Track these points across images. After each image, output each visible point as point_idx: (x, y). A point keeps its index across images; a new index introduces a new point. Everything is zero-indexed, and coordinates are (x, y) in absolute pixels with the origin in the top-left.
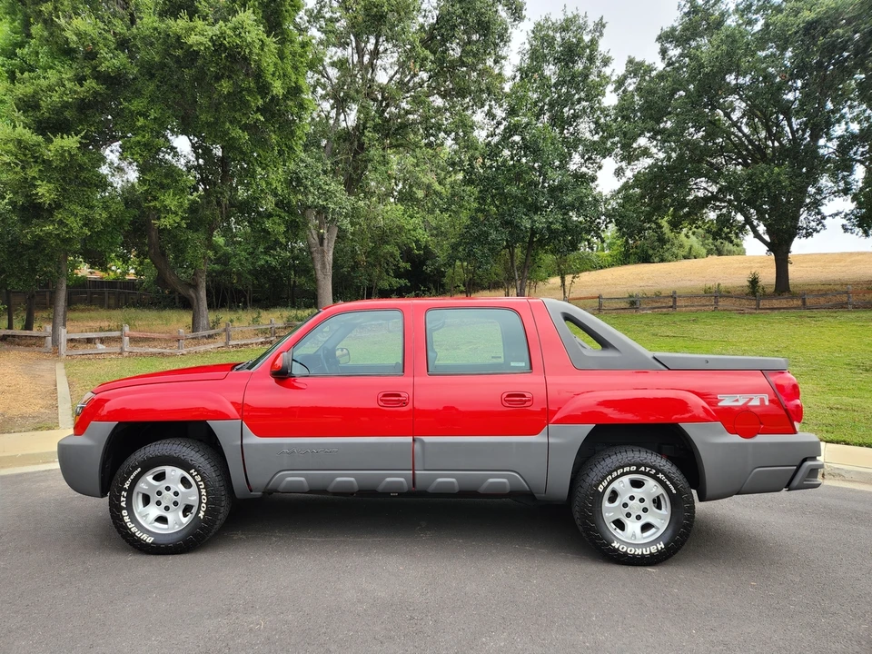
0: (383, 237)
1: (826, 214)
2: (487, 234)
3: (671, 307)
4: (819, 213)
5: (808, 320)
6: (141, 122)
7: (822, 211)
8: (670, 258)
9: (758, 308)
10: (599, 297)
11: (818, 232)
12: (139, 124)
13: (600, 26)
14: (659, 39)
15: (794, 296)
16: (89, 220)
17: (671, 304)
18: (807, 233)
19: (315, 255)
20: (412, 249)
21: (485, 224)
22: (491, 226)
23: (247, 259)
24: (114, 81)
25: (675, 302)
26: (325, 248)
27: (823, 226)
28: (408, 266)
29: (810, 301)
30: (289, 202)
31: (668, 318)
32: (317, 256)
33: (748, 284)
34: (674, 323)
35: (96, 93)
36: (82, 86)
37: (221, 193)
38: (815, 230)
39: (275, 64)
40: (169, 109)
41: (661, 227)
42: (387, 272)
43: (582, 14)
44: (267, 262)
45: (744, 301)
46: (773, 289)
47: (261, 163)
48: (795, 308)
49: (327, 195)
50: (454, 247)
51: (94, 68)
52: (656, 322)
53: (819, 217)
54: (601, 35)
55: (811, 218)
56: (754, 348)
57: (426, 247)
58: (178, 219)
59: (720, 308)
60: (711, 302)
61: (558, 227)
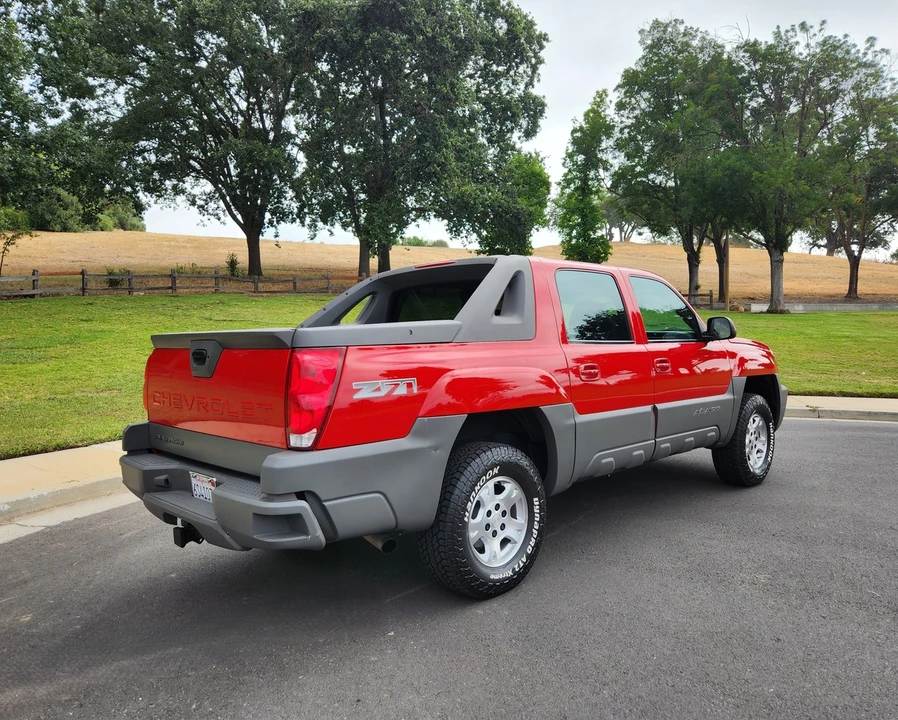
3: (170, 288)
8: (75, 227)
9: (256, 291)
10: (82, 273)
17: (170, 285)
25: (174, 282)
29: (299, 284)
33: (227, 265)
59: (221, 290)
60: (212, 283)
61: (31, 171)
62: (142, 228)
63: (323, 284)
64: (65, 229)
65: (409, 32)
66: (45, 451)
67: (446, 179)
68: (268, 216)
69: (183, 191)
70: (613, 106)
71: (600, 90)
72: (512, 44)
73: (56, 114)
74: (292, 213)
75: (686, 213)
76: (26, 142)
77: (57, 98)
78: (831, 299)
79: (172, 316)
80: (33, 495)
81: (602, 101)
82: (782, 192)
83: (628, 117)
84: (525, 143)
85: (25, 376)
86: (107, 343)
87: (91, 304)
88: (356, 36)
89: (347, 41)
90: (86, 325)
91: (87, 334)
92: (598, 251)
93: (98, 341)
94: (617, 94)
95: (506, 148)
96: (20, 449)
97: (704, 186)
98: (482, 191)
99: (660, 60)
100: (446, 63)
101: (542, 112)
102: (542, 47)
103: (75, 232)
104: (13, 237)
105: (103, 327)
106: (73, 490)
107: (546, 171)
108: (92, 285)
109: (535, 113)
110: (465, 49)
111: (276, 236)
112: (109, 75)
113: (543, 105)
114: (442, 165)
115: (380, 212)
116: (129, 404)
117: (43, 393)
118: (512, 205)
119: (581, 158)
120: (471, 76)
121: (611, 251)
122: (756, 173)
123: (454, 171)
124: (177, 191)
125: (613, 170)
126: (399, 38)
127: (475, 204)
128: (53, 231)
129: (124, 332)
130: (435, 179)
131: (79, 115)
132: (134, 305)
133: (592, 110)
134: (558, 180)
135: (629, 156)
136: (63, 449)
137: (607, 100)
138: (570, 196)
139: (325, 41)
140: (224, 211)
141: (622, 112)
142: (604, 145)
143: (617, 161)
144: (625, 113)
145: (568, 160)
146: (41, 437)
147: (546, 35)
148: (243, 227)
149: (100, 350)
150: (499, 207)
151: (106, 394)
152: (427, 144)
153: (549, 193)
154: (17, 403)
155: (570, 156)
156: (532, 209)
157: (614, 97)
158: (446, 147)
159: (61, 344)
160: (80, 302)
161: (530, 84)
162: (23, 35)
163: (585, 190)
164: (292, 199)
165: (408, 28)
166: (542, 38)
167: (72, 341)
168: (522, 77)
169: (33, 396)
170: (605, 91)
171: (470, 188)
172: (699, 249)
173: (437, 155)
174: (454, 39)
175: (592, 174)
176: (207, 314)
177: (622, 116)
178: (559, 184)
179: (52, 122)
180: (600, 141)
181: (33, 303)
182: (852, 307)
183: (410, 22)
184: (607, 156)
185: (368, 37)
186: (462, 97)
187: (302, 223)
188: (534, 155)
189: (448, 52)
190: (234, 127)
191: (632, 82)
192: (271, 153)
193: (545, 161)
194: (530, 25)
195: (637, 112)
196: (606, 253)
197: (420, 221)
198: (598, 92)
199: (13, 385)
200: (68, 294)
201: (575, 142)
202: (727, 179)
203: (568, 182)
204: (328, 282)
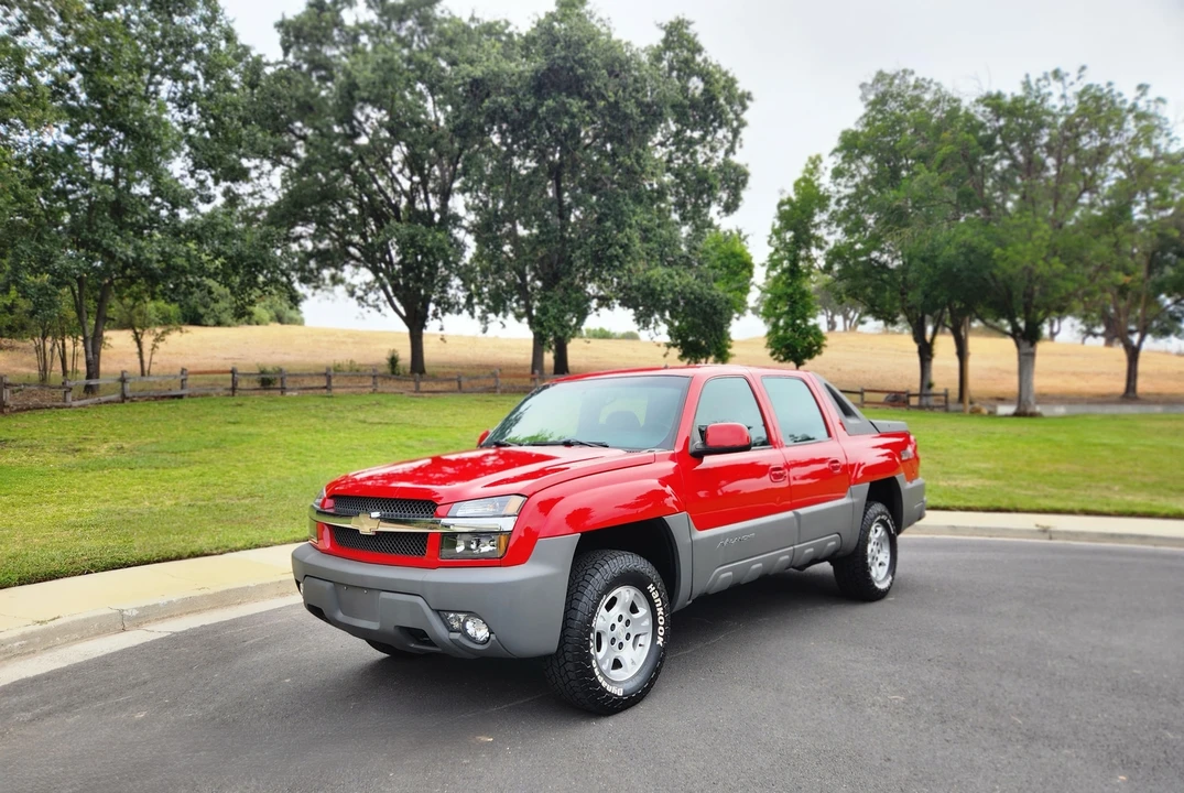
3: (325, 388)
9: (417, 390)
10: (233, 372)
17: (325, 384)
25: (329, 381)
29: (464, 383)
33: (387, 362)
34: (360, 407)
46: (409, 370)
48: (453, 392)
59: (379, 390)
60: (369, 382)
61: (180, 261)
62: (300, 322)
63: (491, 383)
64: (219, 324)
65: (588, 97)
66: (179, 558)
67: (629, 262)
68: (432, 307)
69: (342, 281)
70: (829, 173)
71: (813, 155)
72: (708, 106)
73: (208, 199)
74: (458, 303)
75: (915, 297)
76: (177, 232)
77: (210, 182)
78: (1103, 399)
79: (325, 419)
80: (162, 601)
81: (816, 167)
82: (1031, 272)
83: (846, 186)
84: (725, 219)
85: (167, 481)
86: (252, 448)
87: (240, 405)
88: (529, 105)
89: (519, 110)
90: (232, 428)
91: (234, 438)
92: (810, 343)
93: (245, 445)
94: (833, 159)
95: (701, 226)
96: (154, 555)
97: (935, 266)
98: (670, 276)
99: (884, 119)
100: (630, 131)
101: (744, 183)
102: (745, 108)
103: (229, 326)
104: (163, 333)
105: (251, 430)
106: (202, 597)
107: (749, 251)
108: (243, 384)
109: (737, 183)
110: (653, 116)
111: (441, 329)
112: (263, 154)
113: (746, 175)
114: (625, 247)
115: (555, 302)
116: (270, 512)
117: (184, 499)
118: (706, 291)
119: (789, 235)
120: (662, 144)
121: (825, 342)
122: (998, 251)
123: (638, 253)
124: (336, 280)
125: (827, 248)
126: (575, 105)
127: (662, 291)
128: (206, 326)
129: (273, 435)
130: (617, 263)
131: (232, 200)
132: (283, 406)
133: (804, 179)
134: (763, 261)
135: (848, 232)
136: (197, 556)
137: (822, 167)
138: (776, 280)
139: (495, 112)
140: (385, 302)
141: (839, 180)
142: (817, 219)
143: (834, 236)
144: (842, 181)
145: (775, 238)
146: (177, 543)
147: (749, 93)
148: (405, 319)
149: (246, 454)
150: (691, 293)
151: (247, 501)
152: (608, 224)
153: (751, 276)
154: (157, 509)
155: (776, 232)
156: (730, 295)
157: (830, 163)
158: (630, 226)
159: (206, 448)
160: (229, 403)
161: (731, 150)
162: (173, 116)
163: (794, 272)
164: (458, 288)
165: (587, 93)
166: (744, 99)
167: (218, 445)
168: (722, 143)
169: (173, 502)
170: (819, 158)
171: (659, 272)
172: (932, 339)
173: (620, 236)
174: (639, 104)
175: (803, 253)
176: (362, 416)
177: (839, 184)
178: (763, 265)
179: (205, 208)
180: (811, 215)
181: (180, 403)
182: (1129, 409)
183: (589, 86)
184: (822, 232)
185: (542, 105)
186: (649, 169)
187: (472, 314)
188: (735, 232)
189: (633, 119)
190: (396, 208)
191: (851, 146)
192: (434, 237)
193: (749, 239)
194: (731, 82)
195: (858, 179)
196: (820, 346)
197: (604, 310)
198: (810, 159)
199: (154, 491)
200: (218, 394)
201: (782, 216)
202: (962, 258)
203: (773, 264)
204: (497, 381)
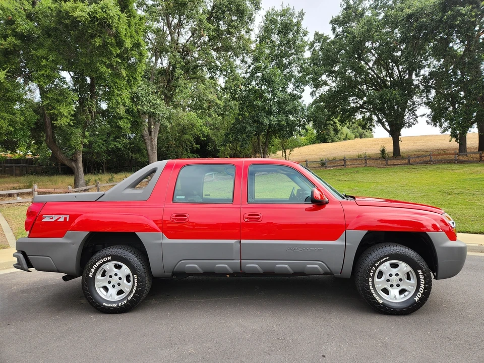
0: (183, 130)
1: (418, 115)
2: (245, 128)
3: (343, 165)
4: (415, 115)
5: (414, 170)
6: (44, 62)
7: (416, 114)
8: (337, 140)
9: (387, 164)
10: (306, 161)
11: (415, 124)
12: (43, 64)
13: (302, 14)
14: (331, 22)
15: (403, 158)
16: (13, 122)
18: (409, 125)
19: (147, 141)
20: (200, 137)
21: (244, 122)
22: (247, 123)
23: (103, 144)
24: (26, 38)
25: (345, 163)
26: (153, 137)
27: (417, 121)
28: (198, 146)
29: (412, 160)
30: (133, 110)
31: (343, 171)
32: (148, 142)
33: (380, 152)
34: (347, 174)
35: (15, 45)
36: (5, 40)
37: (92, 105)
38: (413, 124)
39: (126, 30)
40: (60, 55)
41: (335, 123)
42: (186, 150)
43: (292, 8)
44: (115, 145)
45: (379, 161)
46: (392, 155)
47: (118, 87)
48: (405, 164)
49: (155, 106)
50: (227, 135)
51: (13, 30)
52: (337, 174)
53: (415, 117)
54: (302, 19)
55: (411, 118)
56: (391, 185)
57: (208, 136)
58: (68, 120)
59: (368, 165)
60: (364, 161)
61: (284, 123)
62: (372, 136)
204: (431, 158)
